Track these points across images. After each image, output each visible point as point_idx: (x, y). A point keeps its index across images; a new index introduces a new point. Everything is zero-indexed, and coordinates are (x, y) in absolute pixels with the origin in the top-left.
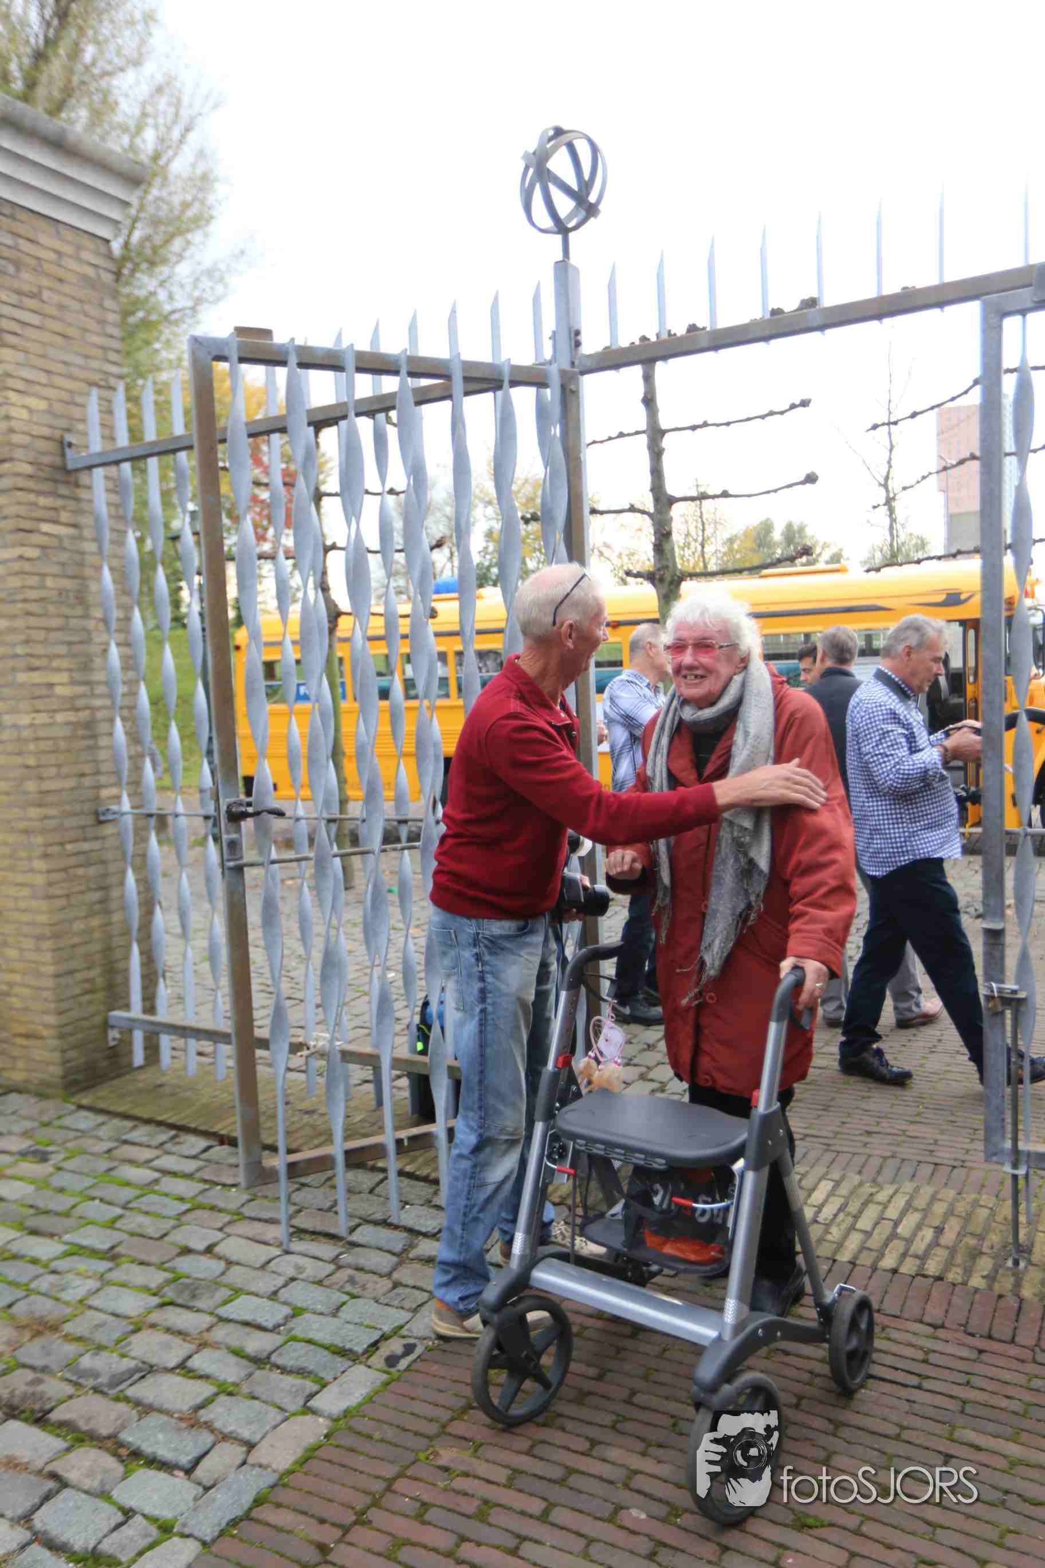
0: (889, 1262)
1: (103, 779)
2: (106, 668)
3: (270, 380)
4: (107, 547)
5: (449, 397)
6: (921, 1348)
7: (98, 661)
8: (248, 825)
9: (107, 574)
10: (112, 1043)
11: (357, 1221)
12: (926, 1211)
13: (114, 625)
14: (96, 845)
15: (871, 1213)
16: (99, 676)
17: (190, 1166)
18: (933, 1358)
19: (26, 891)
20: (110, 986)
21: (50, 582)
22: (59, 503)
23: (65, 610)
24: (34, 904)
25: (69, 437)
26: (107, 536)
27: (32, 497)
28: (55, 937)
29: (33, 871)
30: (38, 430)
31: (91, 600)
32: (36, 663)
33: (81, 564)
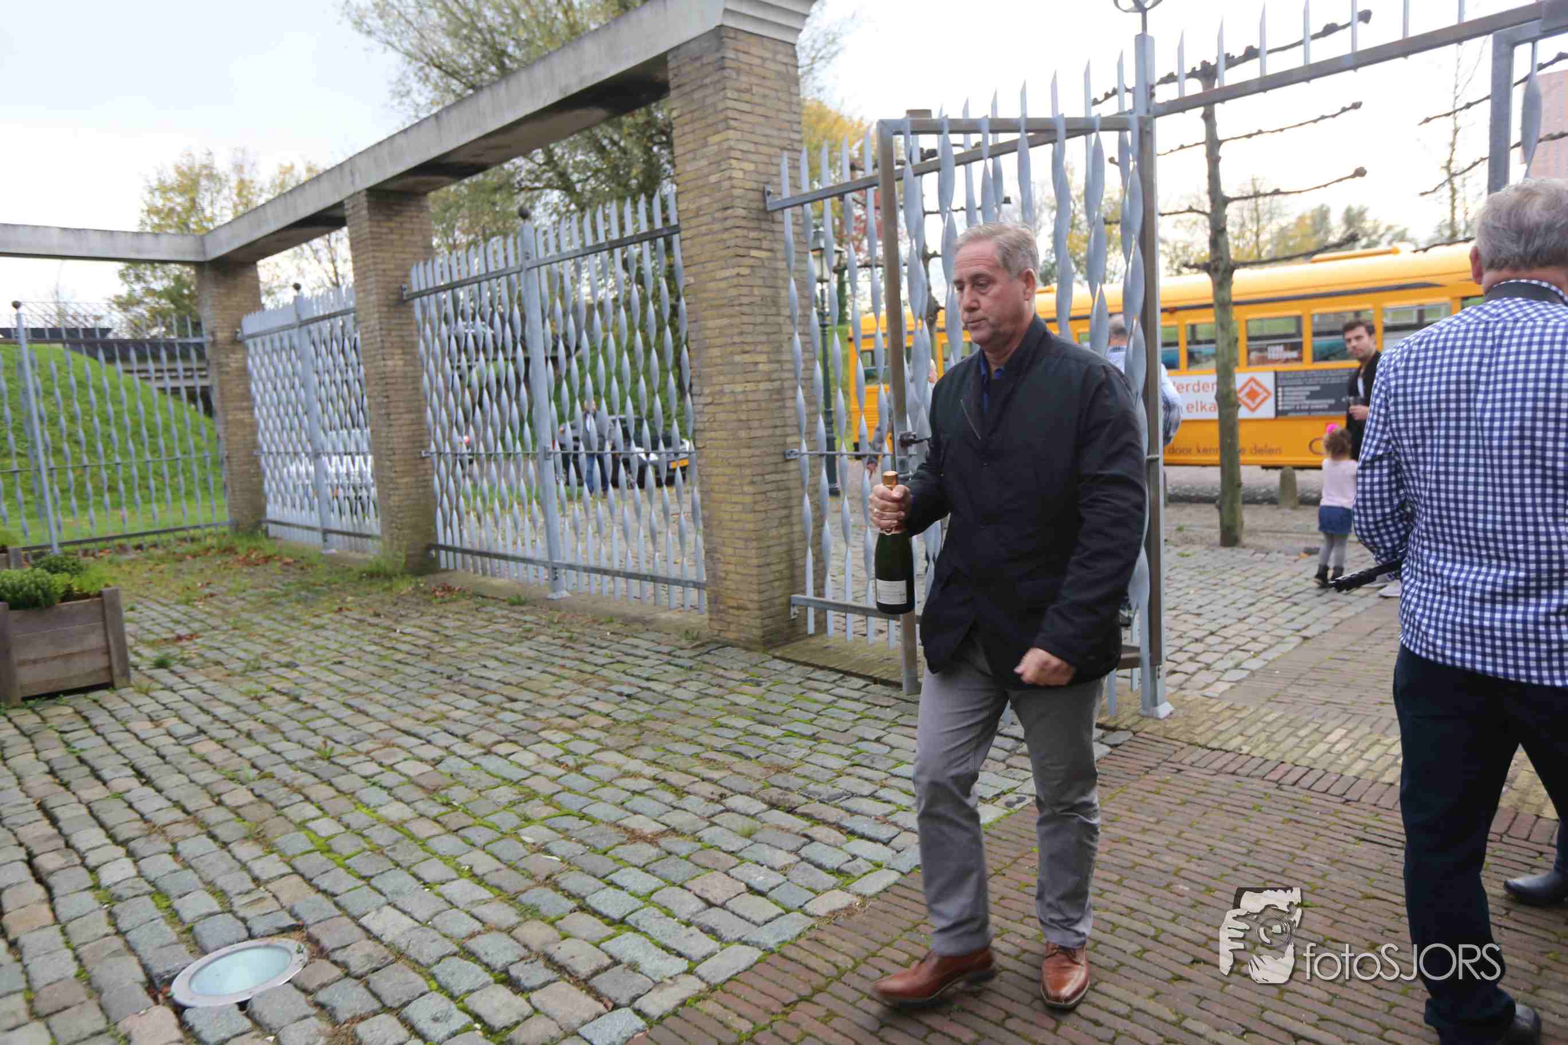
1: (789, 430)
2: (792, 352)
4: (793, 264)
7: (786, 346)
9: (793, 284)
10: (793, 617)
13: (797, 320)
14: (785, 477)
16: (786, 357)
17: (856, 695)
19: (739, 508)
20: (792, 577)
21: (756, 291)
22: (762, 235)
23: (765, 310)
24: (744, 516)
25: (769, 188)
26: (794, 256)
27: (745, 232)
28: (758, 539)
29: (744, 493)
30: (749, 185)
31: (782, 302)
32: (747, 348)
33: (775, 278)
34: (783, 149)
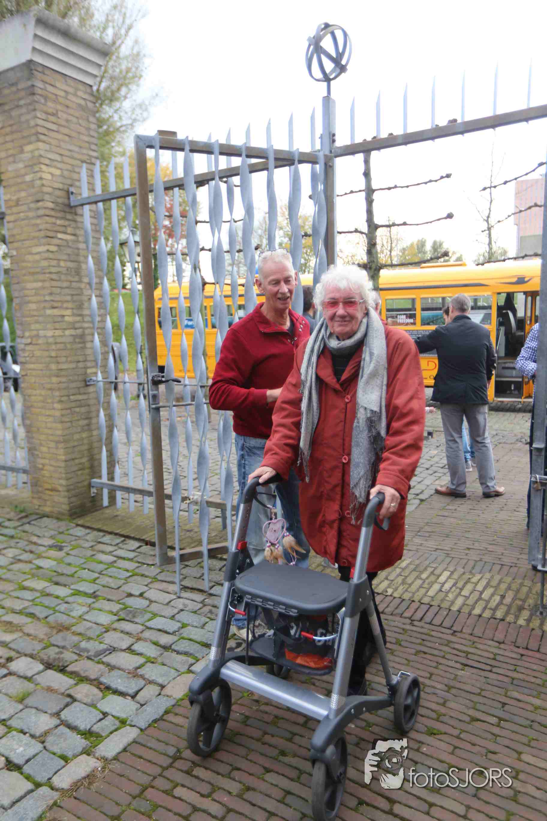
0: (477, 611)
1: (89, 364)
2: (90, 308)
3: (174, 160)
4: (91, 246)
5: (267, 169)
6: (492, 653)
7: (86, 305)
8: (162, 387)
9: (90, 260)
10: (93, 495)
11: (213, 584)
12: (497, 587)
13: (94, 286)
14: (85, 397)
15: (469, 587)
16: (86, 312)
17: (131, 555)
18: (498, 657)
19: (51, 419)
20: (92, 467)
21: (62, 264)
22: (67, 223)
23: (70, 278)
24: (54, 425)
25: (72, 189)
26: (91, 240)
27: (53, 220)
28: (65, 441)
29: (54, 409)
30: (57, 185)
31: (83, 273)
32: (56, 304)
33: (78, 255)
34: (83, 162)
